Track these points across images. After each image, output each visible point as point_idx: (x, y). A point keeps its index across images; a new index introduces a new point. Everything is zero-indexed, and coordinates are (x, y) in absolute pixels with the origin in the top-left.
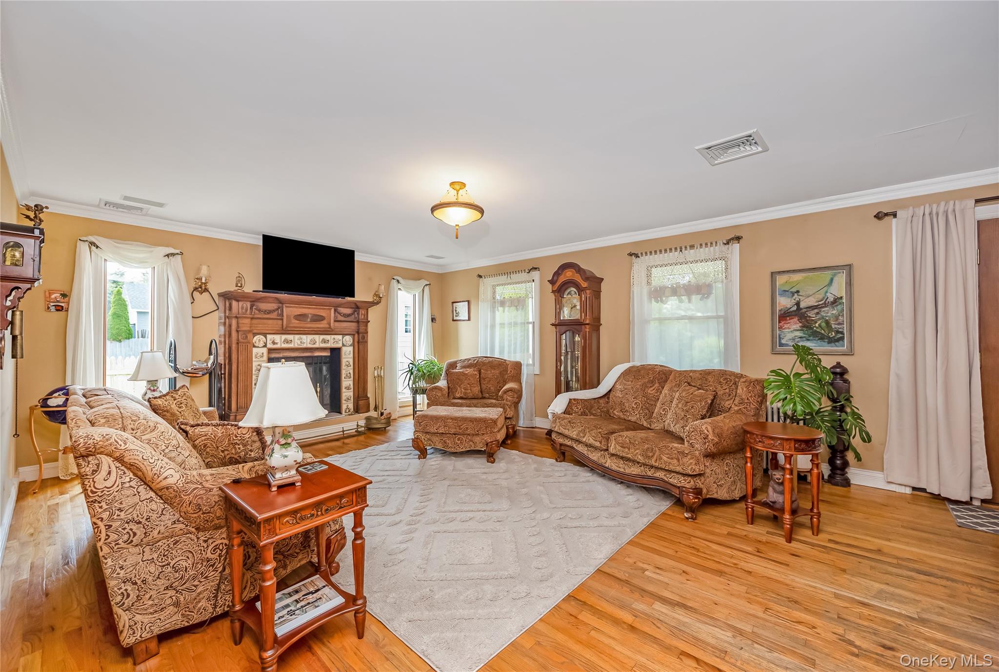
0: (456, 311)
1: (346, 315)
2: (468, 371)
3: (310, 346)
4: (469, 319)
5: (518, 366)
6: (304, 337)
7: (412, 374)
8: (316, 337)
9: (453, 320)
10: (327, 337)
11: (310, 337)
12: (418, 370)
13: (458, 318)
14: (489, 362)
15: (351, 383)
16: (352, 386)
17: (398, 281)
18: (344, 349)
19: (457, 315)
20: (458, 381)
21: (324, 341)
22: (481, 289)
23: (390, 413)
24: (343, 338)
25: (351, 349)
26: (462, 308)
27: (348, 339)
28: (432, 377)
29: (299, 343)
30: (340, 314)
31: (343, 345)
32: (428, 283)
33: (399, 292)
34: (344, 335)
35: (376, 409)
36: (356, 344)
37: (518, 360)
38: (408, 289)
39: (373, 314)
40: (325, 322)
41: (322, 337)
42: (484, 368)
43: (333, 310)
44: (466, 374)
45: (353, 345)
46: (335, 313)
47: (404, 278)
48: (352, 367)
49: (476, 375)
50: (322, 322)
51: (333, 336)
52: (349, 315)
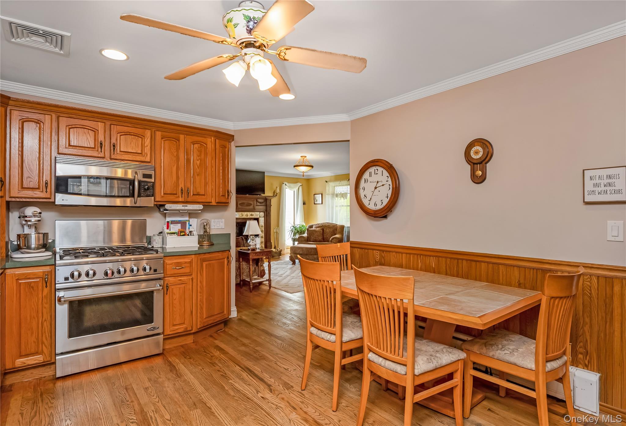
0: (316, 199)
1: (260, 203)
2: (318, 229)
3: (245, 217)
4: (322, 203)
5: (342, 227)
6: (243, 213)
7: (292, 231)
8: (248, 213)
9: (314, 204)
10: (253, 213)
11: (246, 213)
12: (295, 229)
13: (317, 203)
14: (328, 225)
15: (264, 235)
16: (264, 236)
17: (286, 184)
18: (260, 219)
19: (317, 201)
20: (312, 234)
21: (252, 215)
22: (327, 188)
23: (281, 250)
24: (260, 214)
25: (263, 219)
26: (319, 197)
27: (262, 214)
28: (302, 232)
29: (241, 216)
30: (258, 202)
31: (260, 217)
32: (301, 184)
33: (286, 189)
34: (260, 212)
35: (275, 248)
36: (266, 216)
37: (343, 224)
38: (290, 188)
39: (274, 201)
40: (252, 206)
41: (251, 213)
42: (325, 228)
43: (255, 201)
44: (316, 231)
45: (264, 217)
46: (256, 202)
47: (288, 183)
48: (264, 227)
49: (321, 231)
50: (251, 206)
51: (255, 213)
52: (262, 203)
